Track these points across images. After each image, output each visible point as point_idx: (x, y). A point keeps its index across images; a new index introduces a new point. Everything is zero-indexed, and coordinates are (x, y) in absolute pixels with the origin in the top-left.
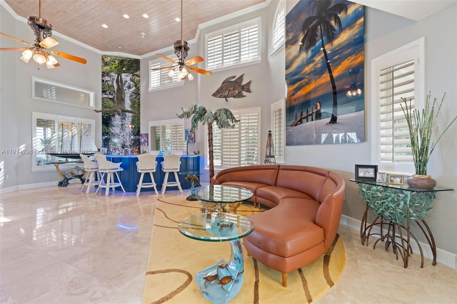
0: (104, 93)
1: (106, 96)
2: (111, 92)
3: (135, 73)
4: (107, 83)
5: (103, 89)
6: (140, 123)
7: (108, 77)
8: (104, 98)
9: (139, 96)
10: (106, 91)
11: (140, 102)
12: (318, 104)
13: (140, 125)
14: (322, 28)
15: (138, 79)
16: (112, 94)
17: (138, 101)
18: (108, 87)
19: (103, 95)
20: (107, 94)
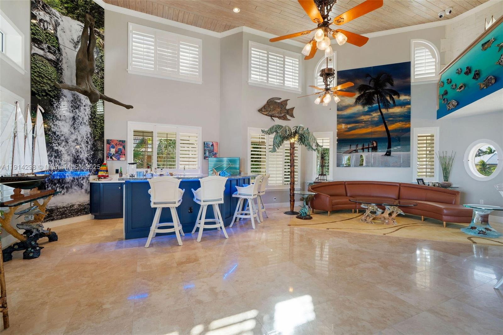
0: (36, 45)
1: (41, 52)
2: (53, 48)
3: (96, 29)
4: (44, 26)
5: (33, 34)
6: (103, 121)
7: (44, 12)
8: (36, 54)
9: (103, 74)
10: (41, 42)
11: (103, 83)
12: (374, 142)
13: (104, 123)
14: (379, 97)
15: (101, 42)
16: (55, 52)
17: (102, 82)
18: (46, 36)
19: (33, 47)
20: (43, 49)
